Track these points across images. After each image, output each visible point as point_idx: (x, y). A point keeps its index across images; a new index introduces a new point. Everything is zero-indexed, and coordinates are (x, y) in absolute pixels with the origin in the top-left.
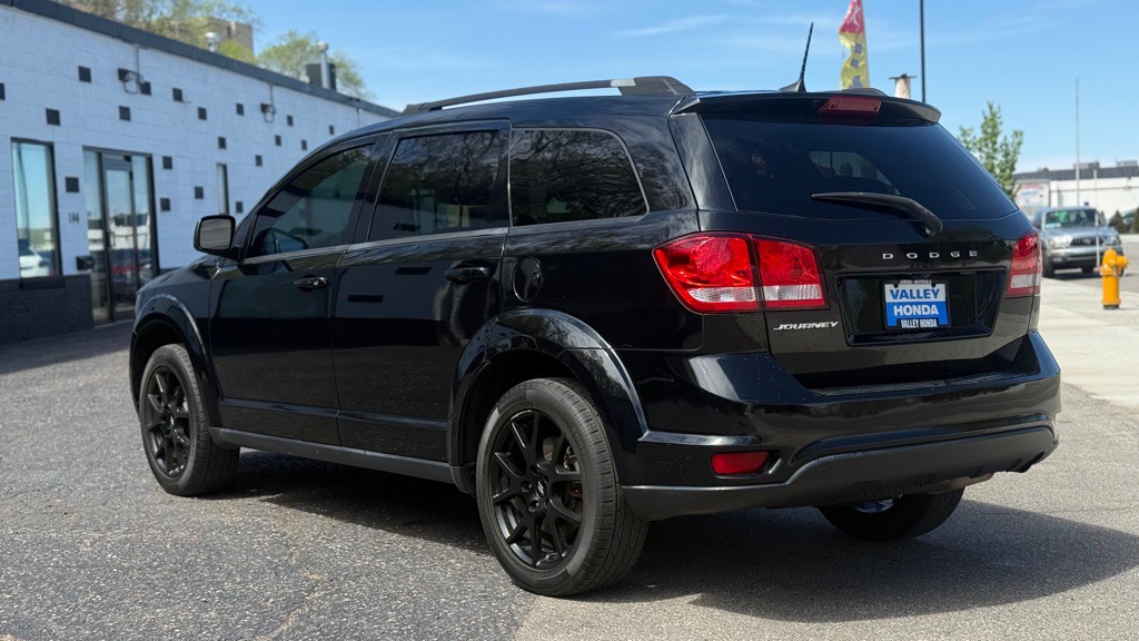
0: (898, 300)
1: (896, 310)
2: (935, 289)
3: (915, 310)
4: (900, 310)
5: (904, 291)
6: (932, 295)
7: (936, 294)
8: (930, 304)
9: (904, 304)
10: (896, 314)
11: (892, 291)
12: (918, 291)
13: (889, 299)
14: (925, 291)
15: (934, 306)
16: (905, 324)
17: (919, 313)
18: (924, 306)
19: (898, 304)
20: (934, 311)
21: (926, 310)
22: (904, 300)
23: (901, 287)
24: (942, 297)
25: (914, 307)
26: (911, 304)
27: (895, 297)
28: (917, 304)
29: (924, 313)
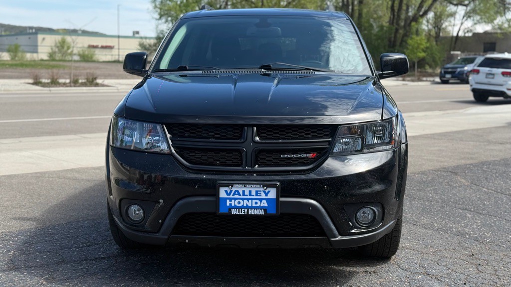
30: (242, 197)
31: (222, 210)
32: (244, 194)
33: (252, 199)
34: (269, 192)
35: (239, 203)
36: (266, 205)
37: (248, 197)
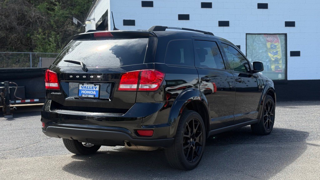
0: (83, 89)
1: (82, 92)
2: (96, 87)
3: (88, 92)
4: (83, 92)
5: (85, 87)
6: (94, 88)
7: (96, 88)
8: (93, 91)
9: (85, 90)
10: (82, 93)
11: (82, 86)
12: (90, 87)
13: (80, 88)
14: (92, 87)
15: (95, 92)
16: (83, 96)
17: (89, 93)
18: (91, 91)
19: (83, 90)
20: (94, 93)
21: (92, 92)
22: (85, 89)
23: (84, 85)
24: (98, 89)
25: (88, 91)
26: (87, 90)
27: (82, 88)
28: (89, 90)
29: (91, 93)
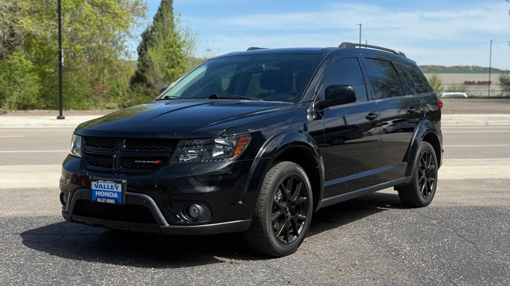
30: (104, 189)
31: (94, 199)
32: (105, 188)
33: (109, 192)
34: (118, 186)
35: (102, 194)
36: (117, 197)
37: (107, 190)
